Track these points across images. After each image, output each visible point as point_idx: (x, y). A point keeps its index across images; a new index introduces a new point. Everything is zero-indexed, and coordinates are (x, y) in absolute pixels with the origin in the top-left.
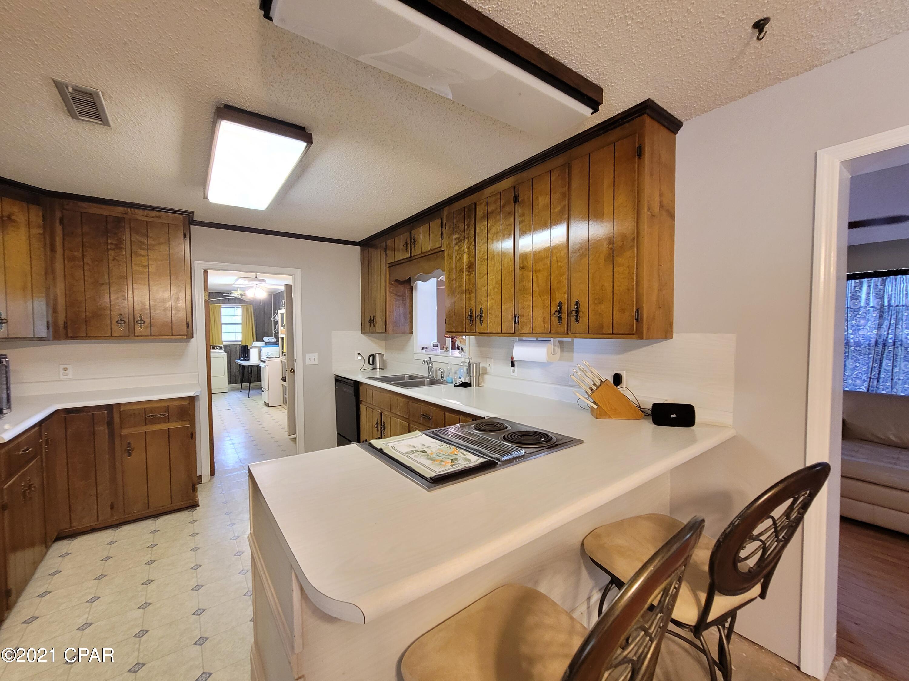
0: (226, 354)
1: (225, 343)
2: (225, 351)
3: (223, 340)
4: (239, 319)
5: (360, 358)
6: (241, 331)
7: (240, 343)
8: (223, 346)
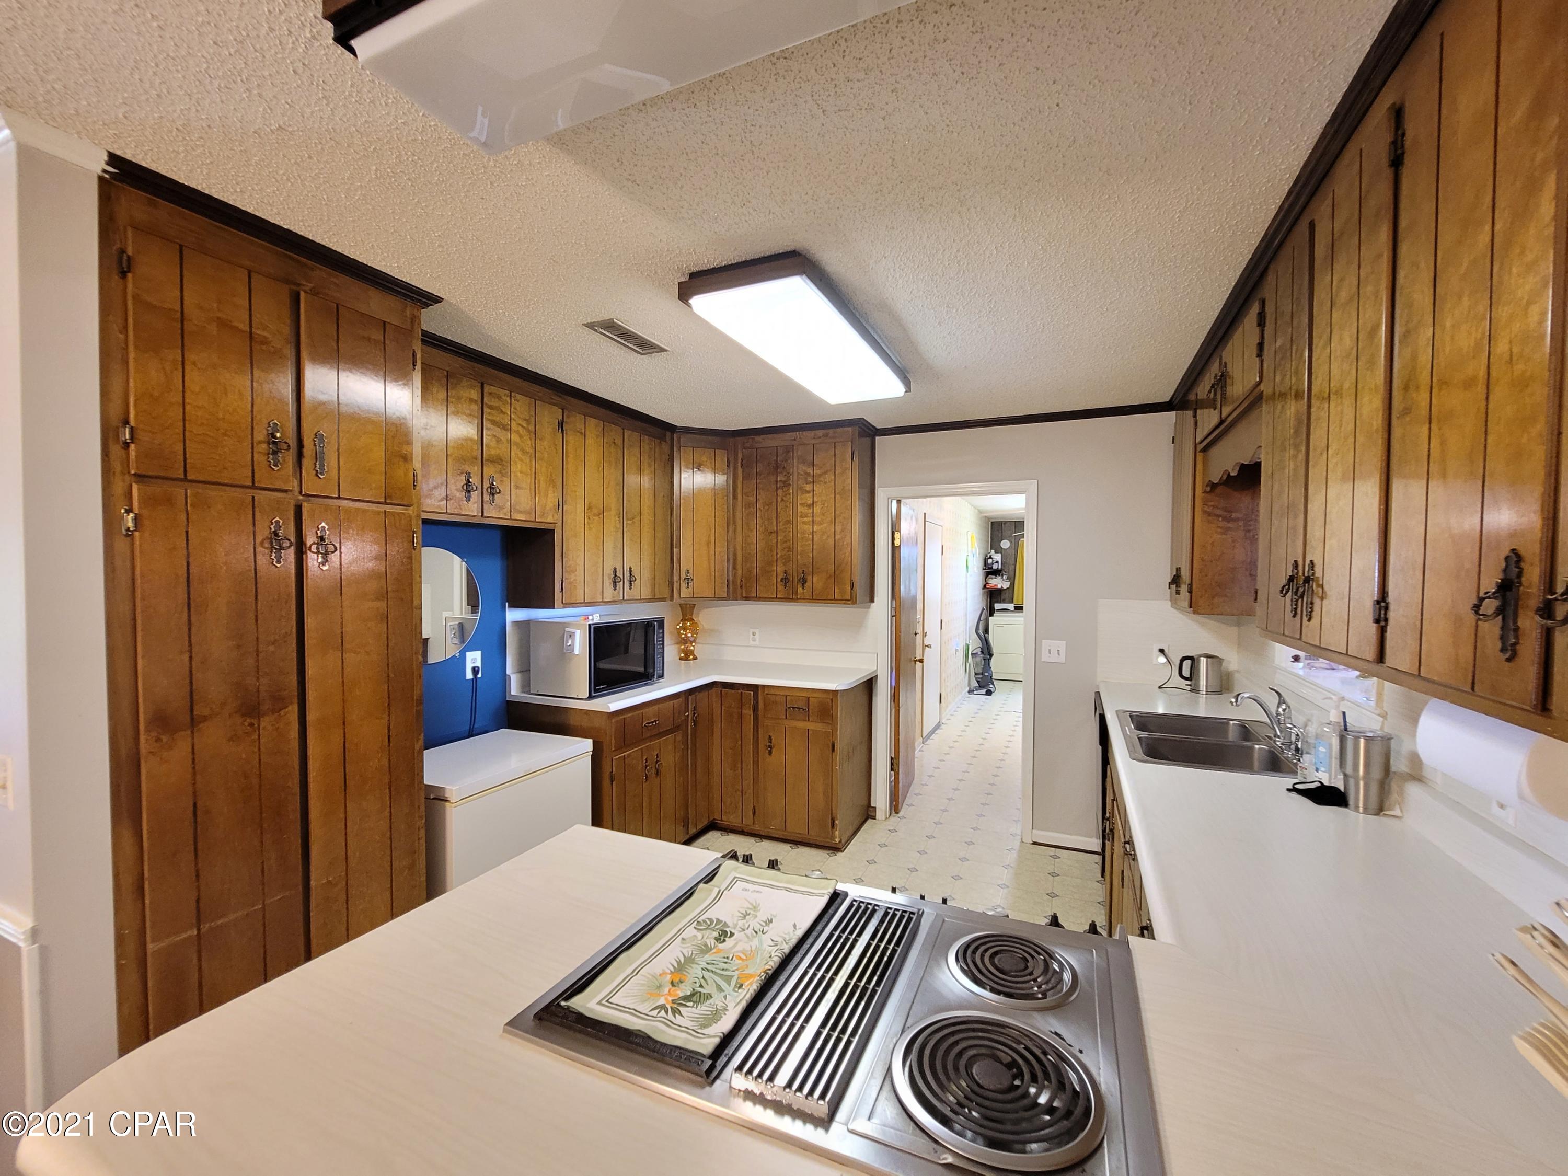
5: (1162, 659)
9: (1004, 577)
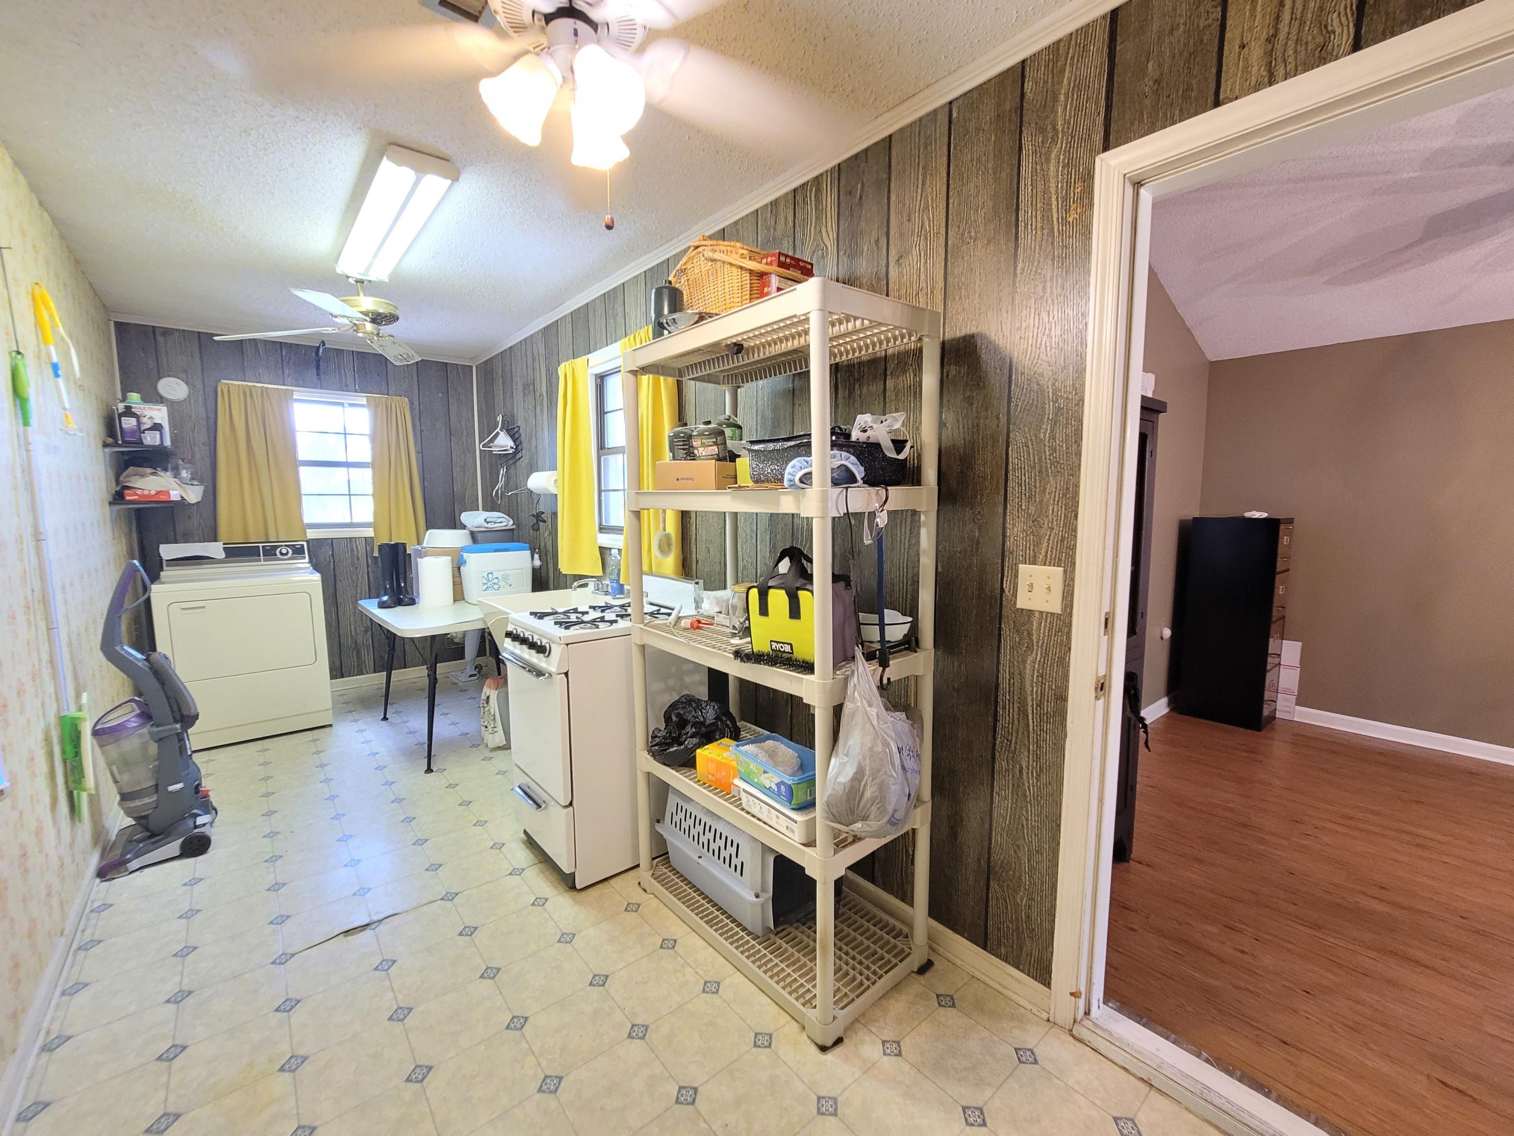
0: (317, 577)
1: (311, 534)
2: (316, 567)
3: (307, 520)
4: (362, 450)
6: (370, 490)
7: (369, 533)
8: (305, 544)
9: (184, 474)
